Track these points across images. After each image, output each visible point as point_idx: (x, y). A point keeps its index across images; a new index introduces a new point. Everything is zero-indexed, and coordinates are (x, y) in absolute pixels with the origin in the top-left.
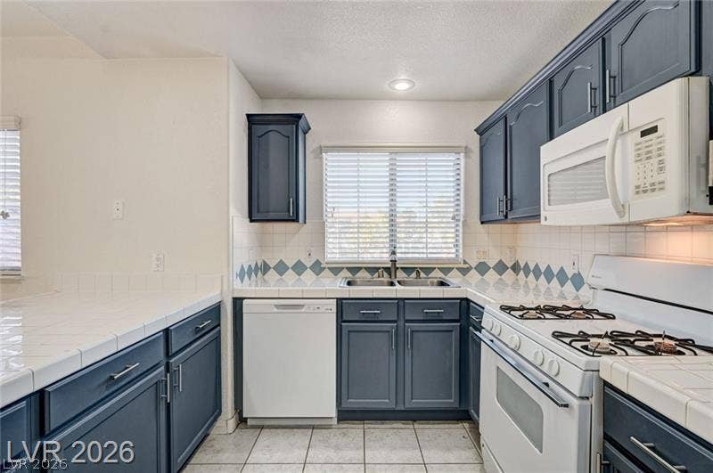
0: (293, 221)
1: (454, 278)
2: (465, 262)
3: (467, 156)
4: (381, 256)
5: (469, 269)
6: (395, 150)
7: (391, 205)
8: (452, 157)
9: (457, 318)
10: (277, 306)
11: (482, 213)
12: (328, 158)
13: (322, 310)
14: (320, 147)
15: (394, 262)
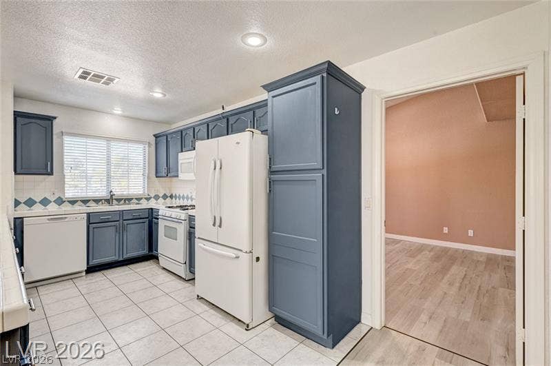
0: (49, 174)
1: (144, 202)
2: (148, 195)
3: (149, 146)
4: (103, 193)
5: (150, 198)
6: (109, 139)
7: (108, 167)
8: (142, 146)
9: (147, 216)
10: (48, 219)
11: (156, 173)
12: (67, 139)
13: (79, 218)
14: (62, 132)
15: (112, 196)
